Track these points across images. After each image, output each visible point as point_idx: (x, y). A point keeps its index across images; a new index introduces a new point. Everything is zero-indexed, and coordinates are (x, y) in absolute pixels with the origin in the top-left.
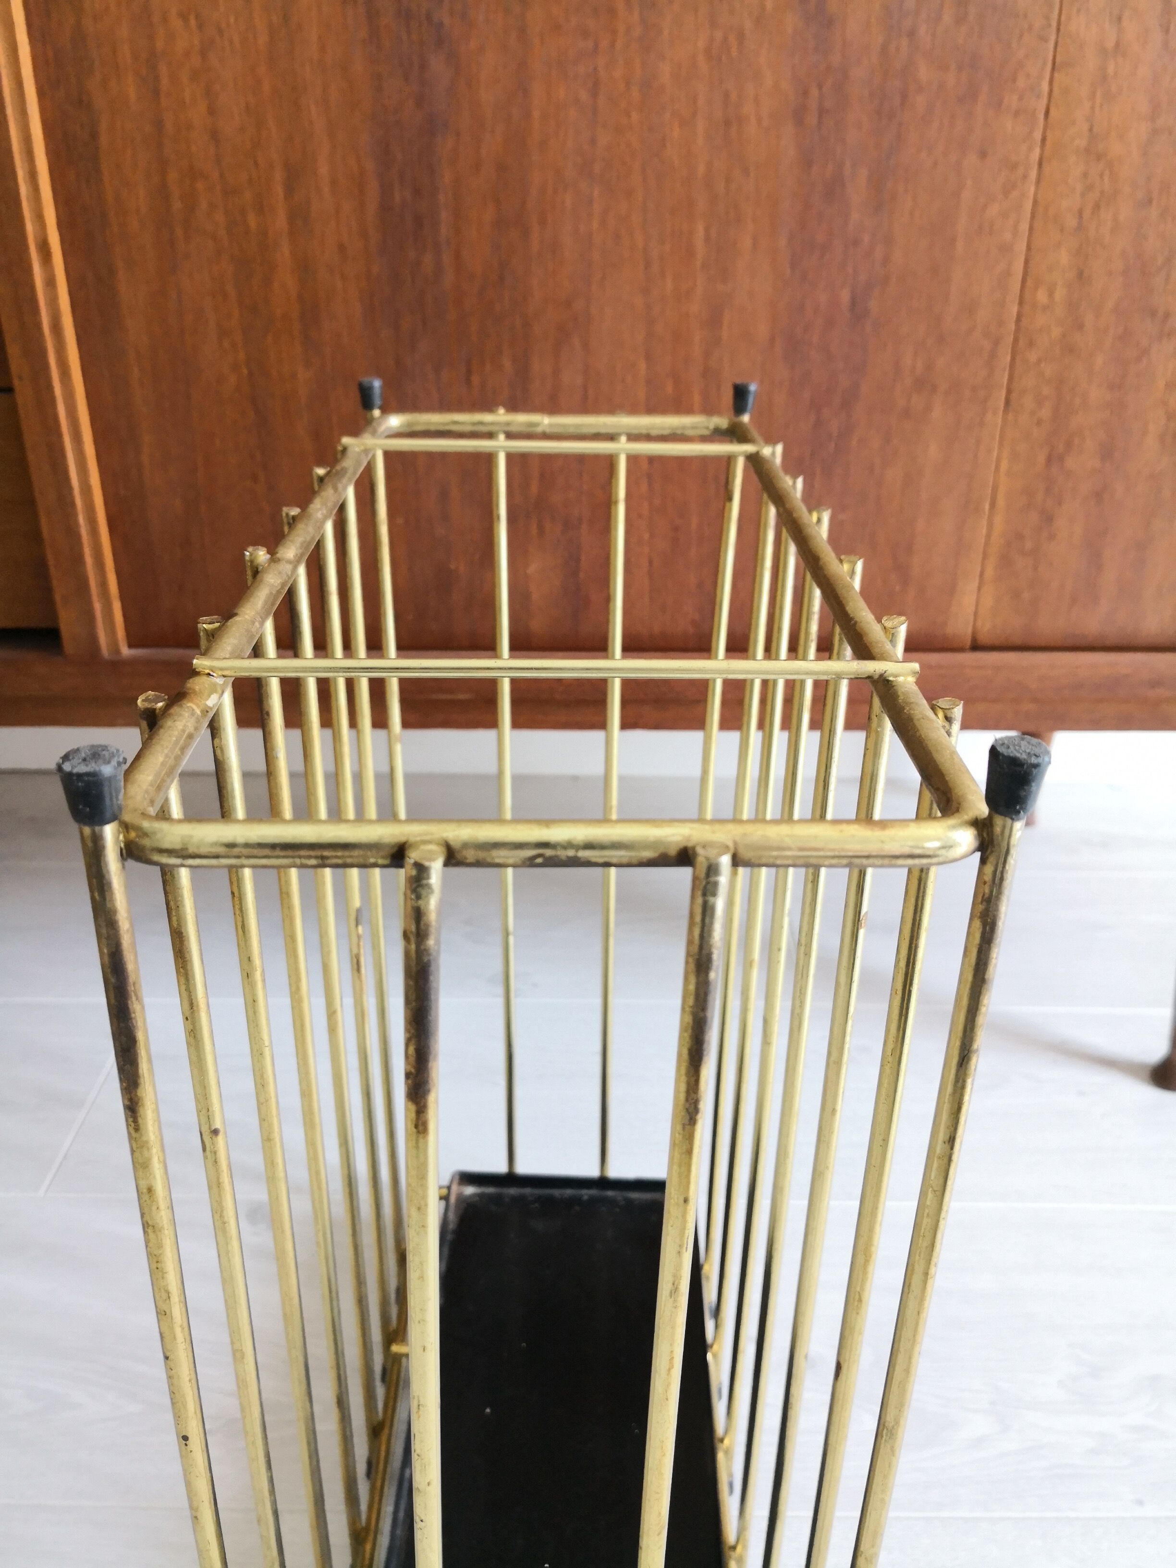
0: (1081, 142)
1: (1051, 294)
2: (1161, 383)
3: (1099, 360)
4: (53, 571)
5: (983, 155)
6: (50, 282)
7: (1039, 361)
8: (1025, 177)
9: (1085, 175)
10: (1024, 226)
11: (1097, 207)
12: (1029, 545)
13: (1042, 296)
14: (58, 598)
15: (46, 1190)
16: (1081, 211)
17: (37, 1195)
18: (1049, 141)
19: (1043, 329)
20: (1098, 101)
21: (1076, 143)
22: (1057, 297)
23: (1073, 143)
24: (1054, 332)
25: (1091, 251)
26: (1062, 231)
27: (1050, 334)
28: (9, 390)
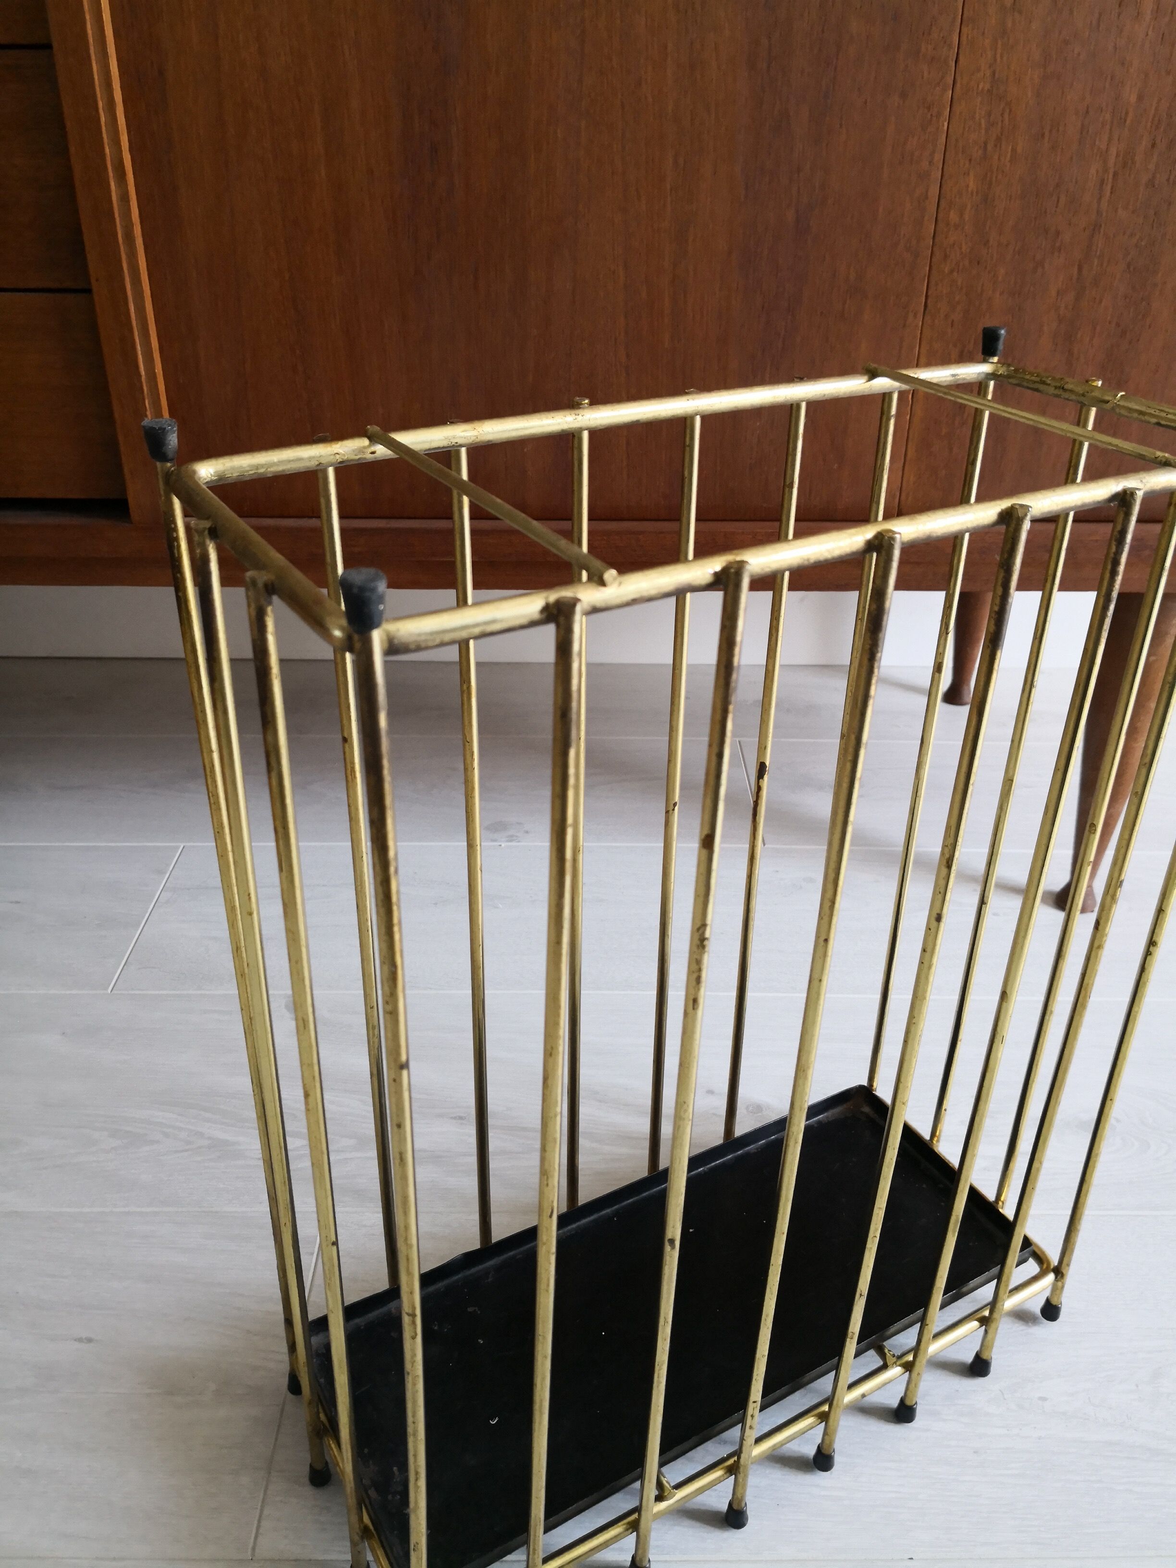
0: (985, 86)
1: (961, 215)
2: (1054, 293)
3: (1002, 271)
4: (123, 448)
5: (904, 95)
6: (124, 198)
7: (952, 271)
8: (939, 114)
9: (989, 114)
10: (938, 157)
11: (998, 139)
12: (944, 431)
13: (953, 216)
14: (126, 471)
15: (113, 989)
16: (985, 144)
17: (105, 992)
18: (958, 85)
19: (954, 244)
20: (999, 51)
21: (981, 87)
22: (966, 217)
23: (978, 86)
24: (964, 247)
25: (994, 178)
26: (970, 160)
27: (961, 248)
28: (88, 291)
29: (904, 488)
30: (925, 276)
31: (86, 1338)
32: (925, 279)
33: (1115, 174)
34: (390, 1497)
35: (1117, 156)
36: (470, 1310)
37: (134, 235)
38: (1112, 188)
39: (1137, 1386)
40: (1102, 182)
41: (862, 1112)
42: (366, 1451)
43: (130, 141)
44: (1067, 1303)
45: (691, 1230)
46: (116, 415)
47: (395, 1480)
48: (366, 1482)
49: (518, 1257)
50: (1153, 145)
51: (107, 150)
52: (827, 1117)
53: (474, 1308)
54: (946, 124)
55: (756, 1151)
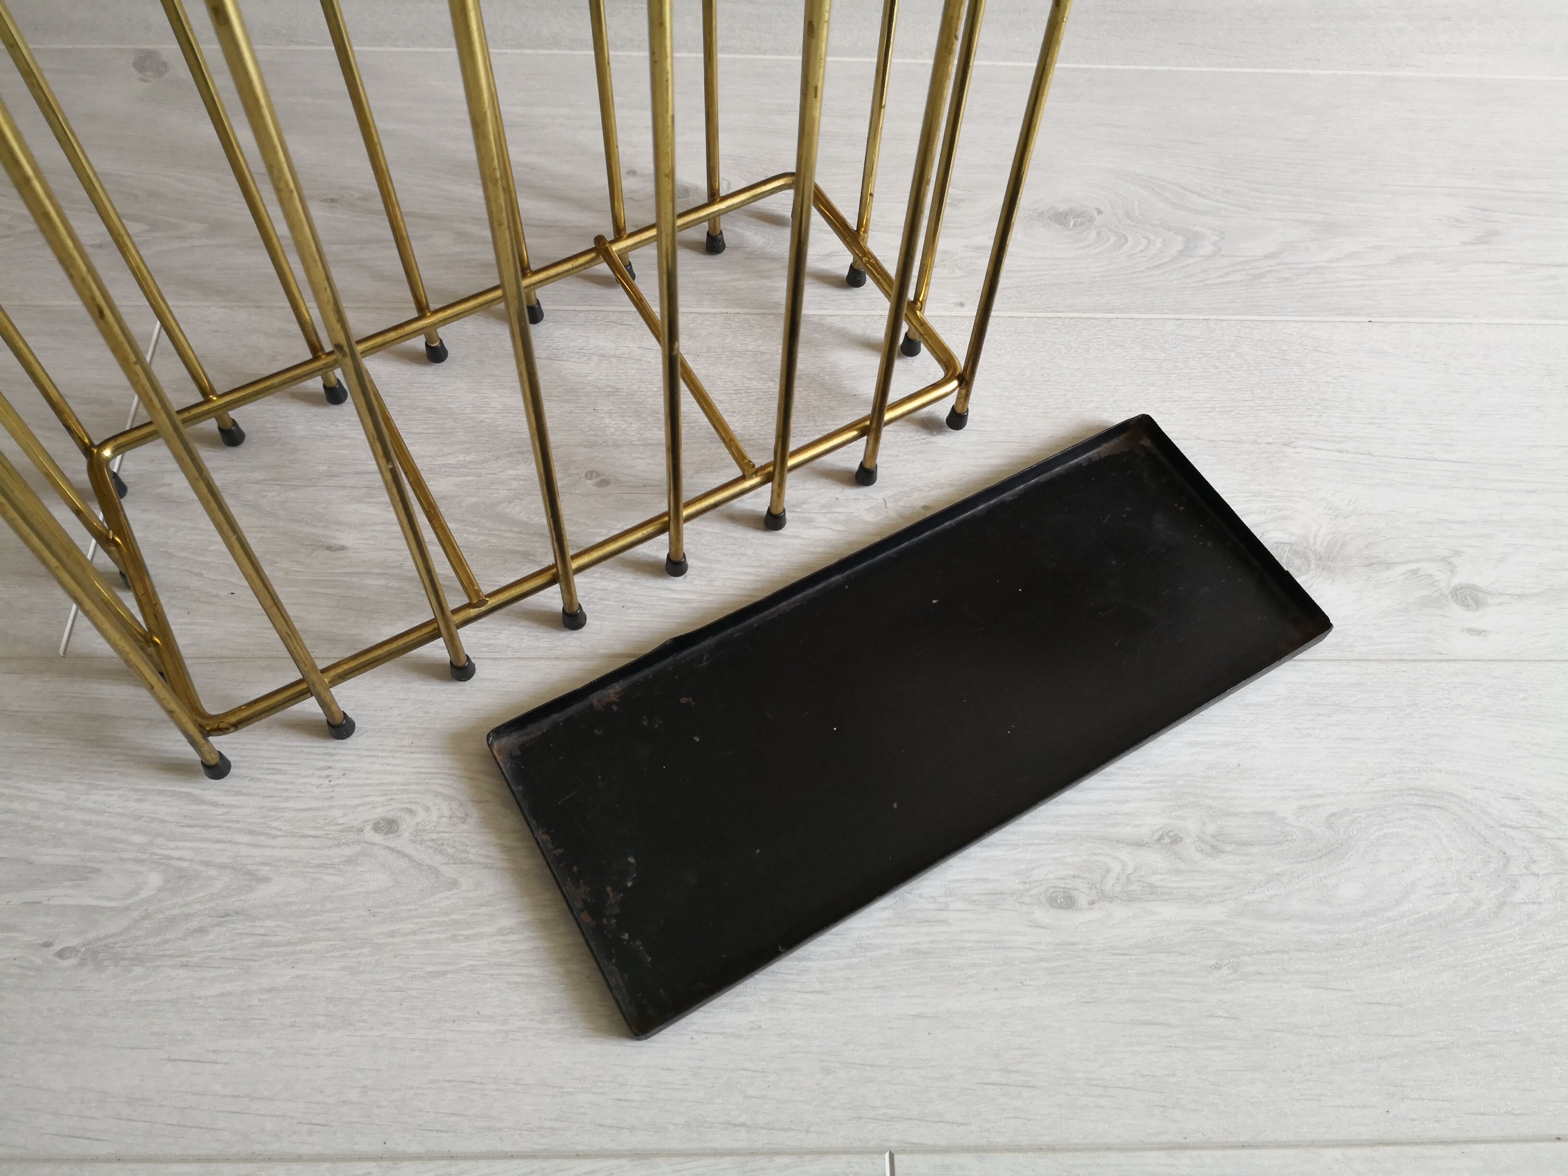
34: (605, 921)
36: (684, 700)
41: (1142, 446)
42: (575, 869)
44: (975, 409)
45: (934, 601)
47: (609, 902)
48: (579, 905)
49: (736, 635)
52: (1099, 453)
53: (688, 699)
55: (1012, 498)
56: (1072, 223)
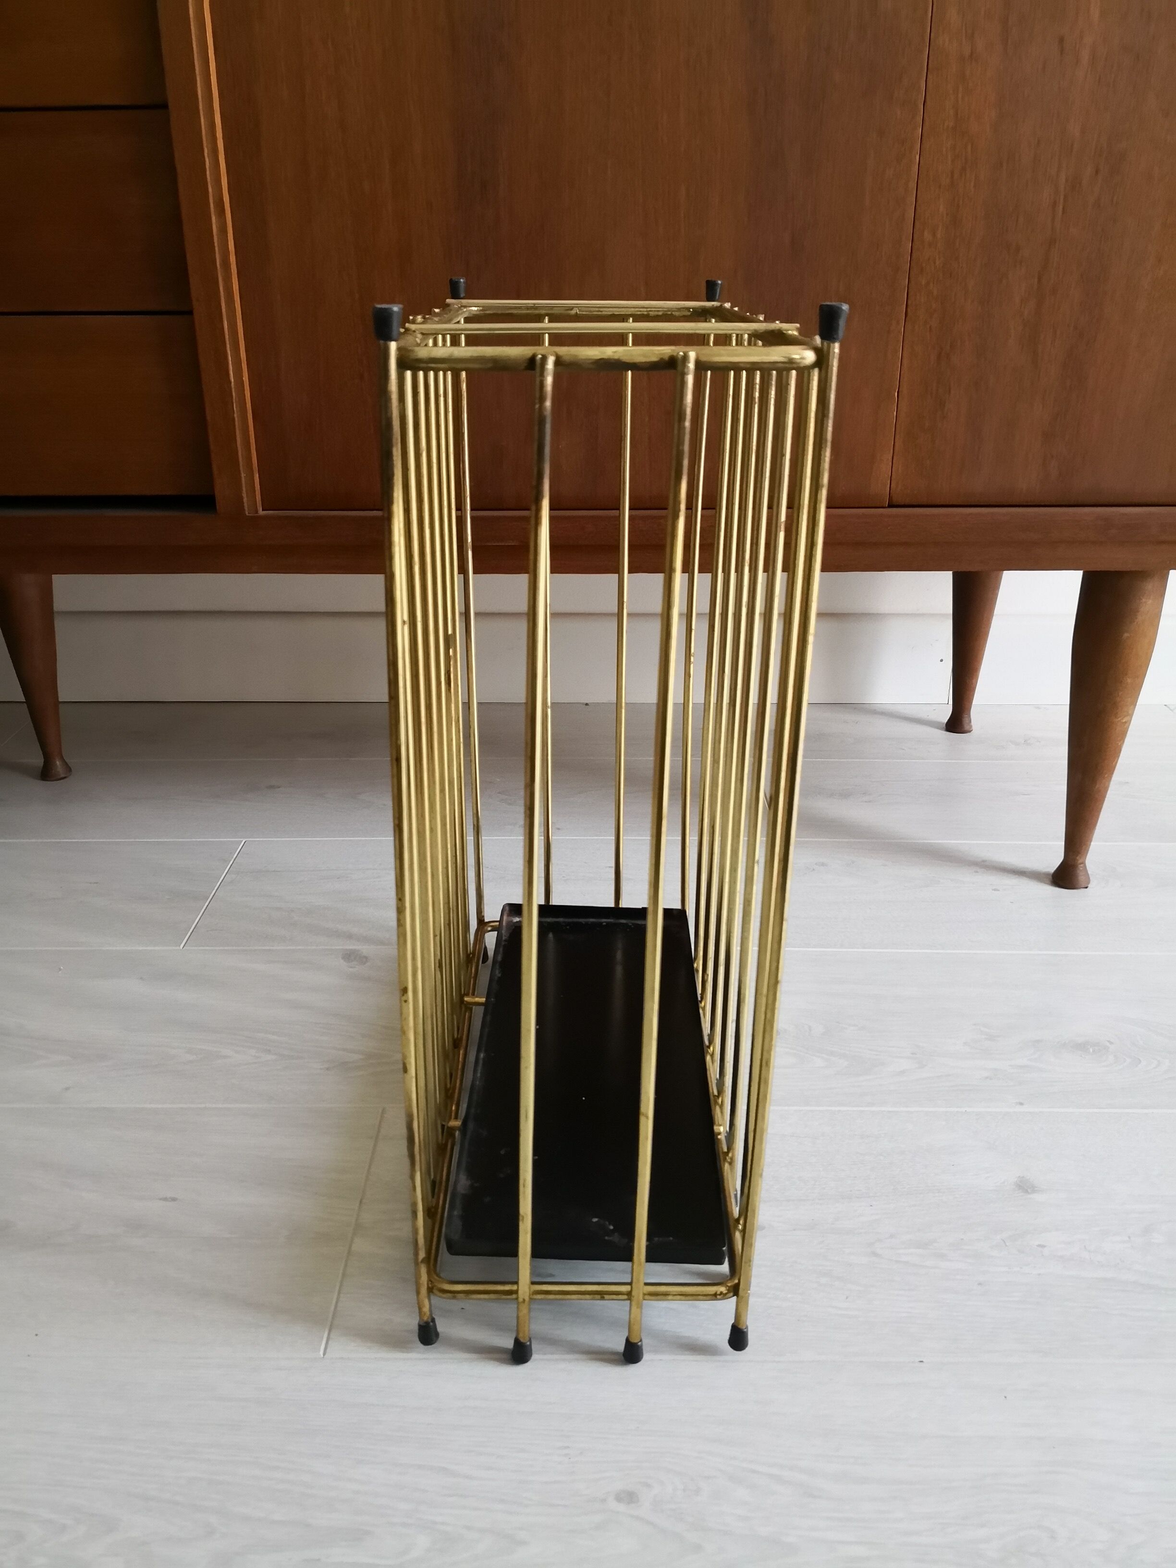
0: (950, 124)
1: (934, 235)
2: (1018, 301)
3: (971, 283)
4: (212, 446)
5: (881, 133)
6: (223, 230)
7: (928, 283)
8: (911, 148)
9: (954, 148)
10: (913, 185)
11: (963, 169)
13: (927, 236)
14: (214, 466)
15: (184, 945)
16: (952, 173)
17: (178, 948)
18: (927, 124)
19: (929, 259)
20: (960, 95)
21: (946, 124)
22: (939, 236)
23: (944, 124)
24: (937, 263)
25: (961, 202)
26: (940, 187)
27: (935, 263)
28: (190, 313)
29: (894, 477)
30: (905, 287)
31: (170, 1198)
32: (905, 289)
33: (1065, 197)
35: (1067, 180)
37: (230, 262)
38: (1063, 208)
39: (1129, 1237)
40: (1055, 204)
43: (229, 183)
46: (209, 418)
50: (1097, 172)
51: (210, 190)
54: (918, 157)
56: (1091, 1050)
